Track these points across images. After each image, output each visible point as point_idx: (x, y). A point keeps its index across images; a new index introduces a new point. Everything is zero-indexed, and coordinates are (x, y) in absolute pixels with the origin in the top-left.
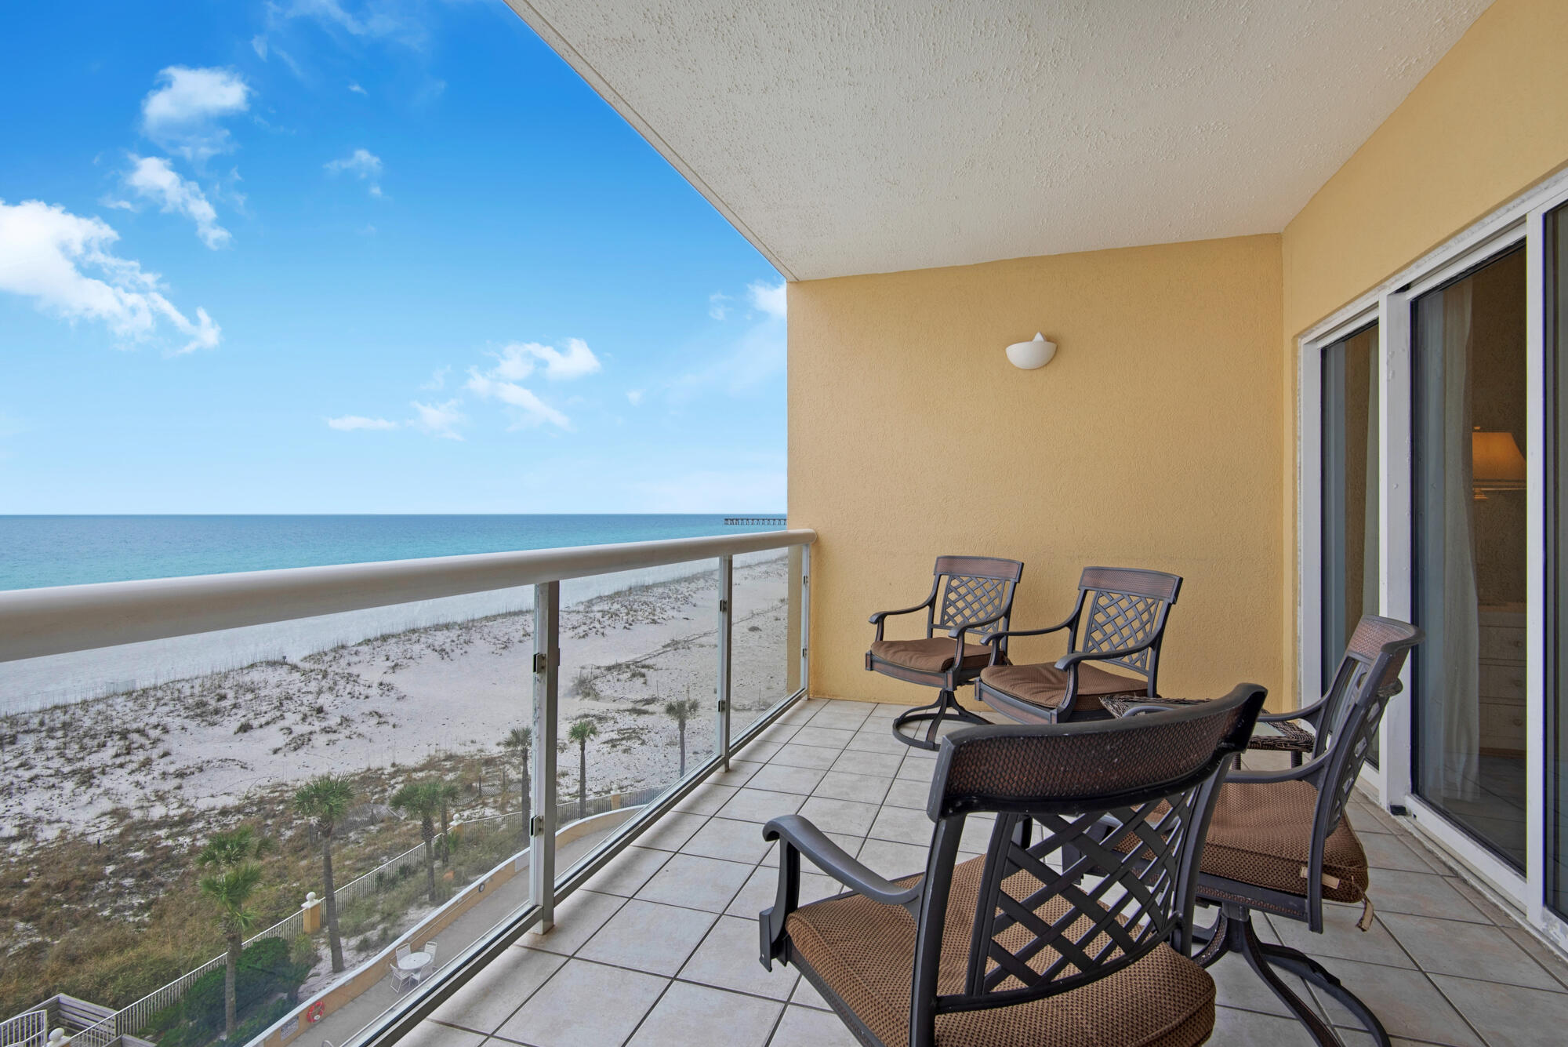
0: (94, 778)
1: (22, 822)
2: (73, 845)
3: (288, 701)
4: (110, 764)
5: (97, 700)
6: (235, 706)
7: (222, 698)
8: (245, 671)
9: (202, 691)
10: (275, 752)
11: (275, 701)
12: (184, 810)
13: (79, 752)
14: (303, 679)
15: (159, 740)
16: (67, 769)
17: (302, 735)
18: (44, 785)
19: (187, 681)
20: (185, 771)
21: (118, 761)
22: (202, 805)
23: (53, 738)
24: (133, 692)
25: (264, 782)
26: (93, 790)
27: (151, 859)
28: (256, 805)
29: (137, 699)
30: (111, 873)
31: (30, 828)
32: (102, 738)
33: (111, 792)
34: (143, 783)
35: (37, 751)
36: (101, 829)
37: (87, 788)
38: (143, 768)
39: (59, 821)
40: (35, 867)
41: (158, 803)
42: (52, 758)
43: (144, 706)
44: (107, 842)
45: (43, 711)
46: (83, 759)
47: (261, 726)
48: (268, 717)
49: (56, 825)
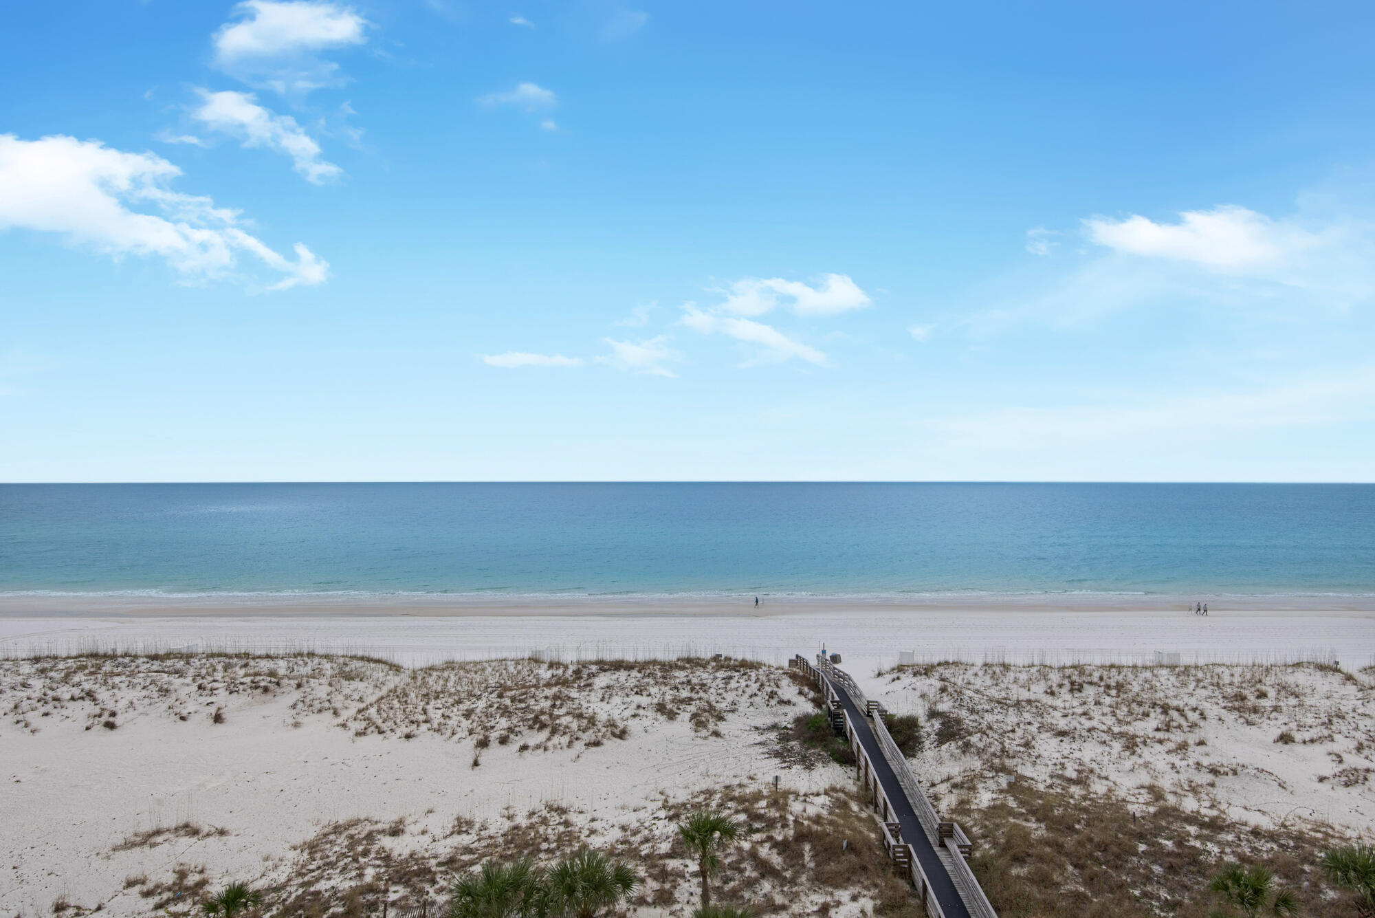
0: (1137, 746)
1: (1080, 768)
2: (1114, 808)
3: (1340, 720)
4: (1151, 736)
5: (1145, 668)
6: (1276, 709)
7: (1262, 695)
8: (1290, 670)
9: (1242, 683)
10: (1322, 779)
11: (1322, 715)
12: (1214, 813)
13: (1127, 715)
14: (1359, 696)
15: (1196, 725)
16: (1116, 729)
17: (1356, 770)
18: (1098, 739)
19: (1228, 667)
20: (1218, 769)
21: (1160, 735)
22: (1235, 814)
23: (1109, 695)
24: (1177, 667)
25: (1306, 815)
26: (1135, 758)
27: (1178, 855)
28: (1292, 838)
29: (1178, 675)
30: (1143, 852)
31: (1085, 776)
32: (1147, 707)
33: (1149, 765)
34: (1178, 767)
35: (1096, 704)
36: (1139, 801)
37: (1131, 754)
38: (1179, 751)
39: (1106, 778)
40: (1085, 817)
41: (1190, 794)
42: (1106, 714)
43: (1184, 684)
44: (1143, 818)
45: (1102, 667)
46: (1129, 723)
47: (1304, 742)
48: (1313, 733)
49: (1105, 782)
